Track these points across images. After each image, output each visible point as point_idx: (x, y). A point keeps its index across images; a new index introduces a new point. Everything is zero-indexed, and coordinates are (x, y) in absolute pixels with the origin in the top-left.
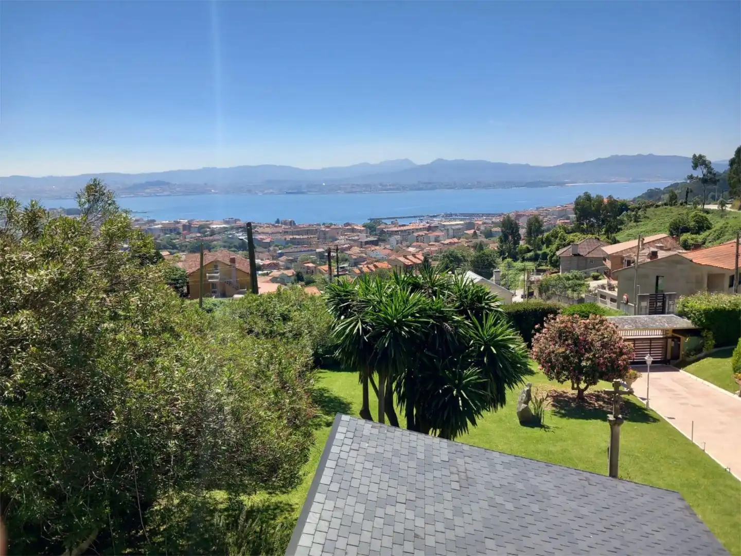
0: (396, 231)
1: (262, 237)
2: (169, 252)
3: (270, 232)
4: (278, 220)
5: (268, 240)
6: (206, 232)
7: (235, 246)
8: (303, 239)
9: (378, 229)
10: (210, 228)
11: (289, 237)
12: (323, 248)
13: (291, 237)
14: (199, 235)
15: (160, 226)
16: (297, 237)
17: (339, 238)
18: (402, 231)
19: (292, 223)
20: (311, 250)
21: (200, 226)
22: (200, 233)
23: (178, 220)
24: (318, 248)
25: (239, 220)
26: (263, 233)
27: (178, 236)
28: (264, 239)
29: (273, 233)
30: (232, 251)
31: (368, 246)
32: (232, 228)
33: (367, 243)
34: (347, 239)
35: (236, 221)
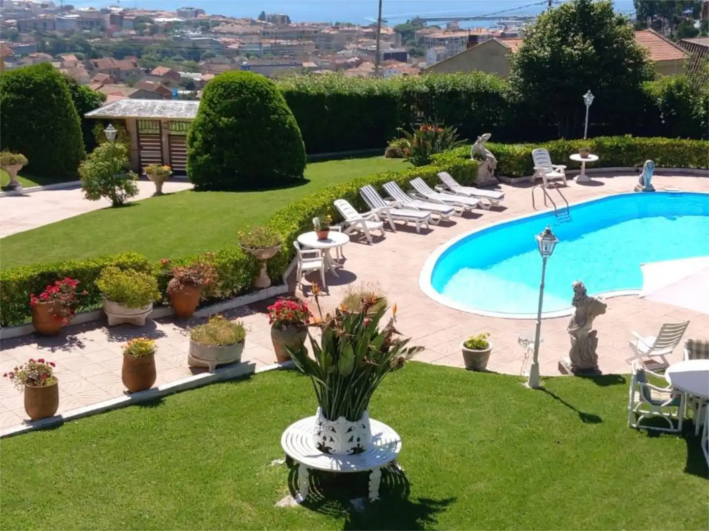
0: (441, 40)
1: (227, 40)
2: (76, 56)
3: (241, 32)
4: (263, 13)
5: (235, 46)
6: (145, 27)
7: (181, 53)
8: (292, 46)
9: (418, 34)
10: (152, 22)
11: (268, 43)
12: (315, 63)
13: (272, 41)
14: (133, 32)
15: (77, 16)
16: (283, 42)
17: (347, 47)
18: (451, 40)
19: (285, 19)
20: (296, 65)
21: (138, 18)
22: (135, 29)
23: (109, 8)
24: (305, 62)
25: (203, 12)
26: (231, 33)
27: (101, 33)
28: (229, 43)
29: (245, 34)
30: (176, 60)
31: (388, 61)
32: (188, 23)
33: (388, 56)
34: (359, 49)
35: (197, 12)
